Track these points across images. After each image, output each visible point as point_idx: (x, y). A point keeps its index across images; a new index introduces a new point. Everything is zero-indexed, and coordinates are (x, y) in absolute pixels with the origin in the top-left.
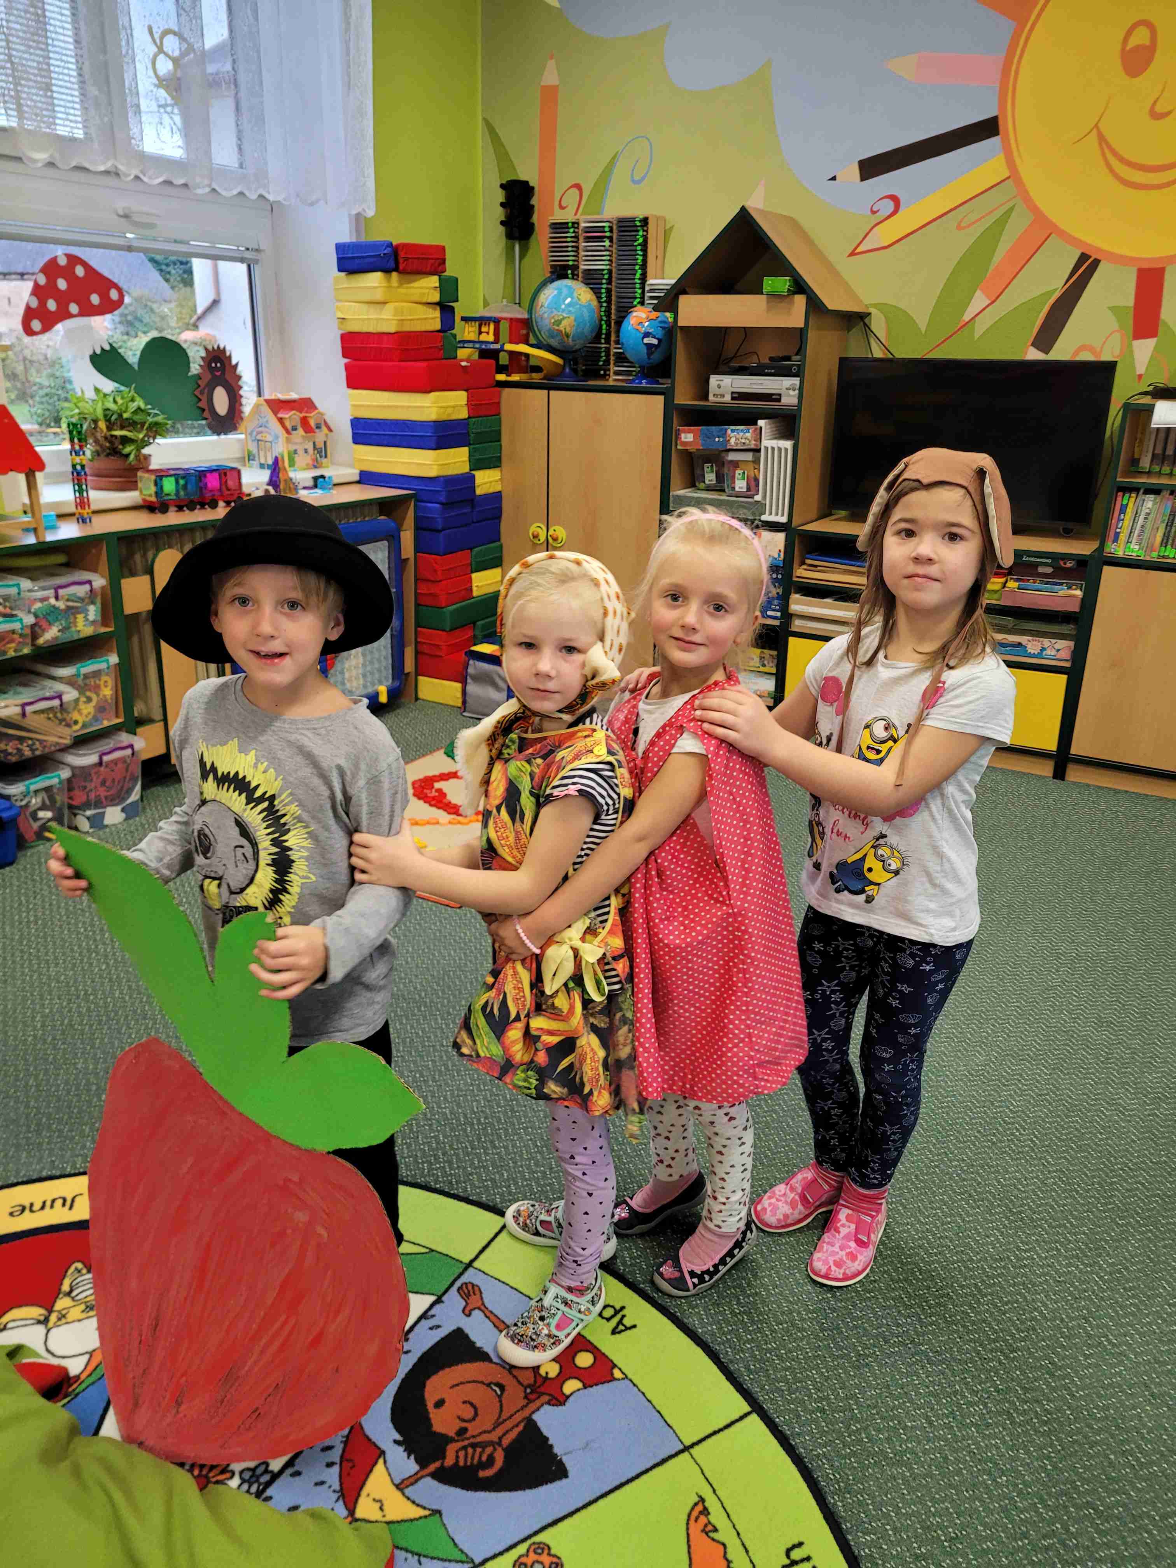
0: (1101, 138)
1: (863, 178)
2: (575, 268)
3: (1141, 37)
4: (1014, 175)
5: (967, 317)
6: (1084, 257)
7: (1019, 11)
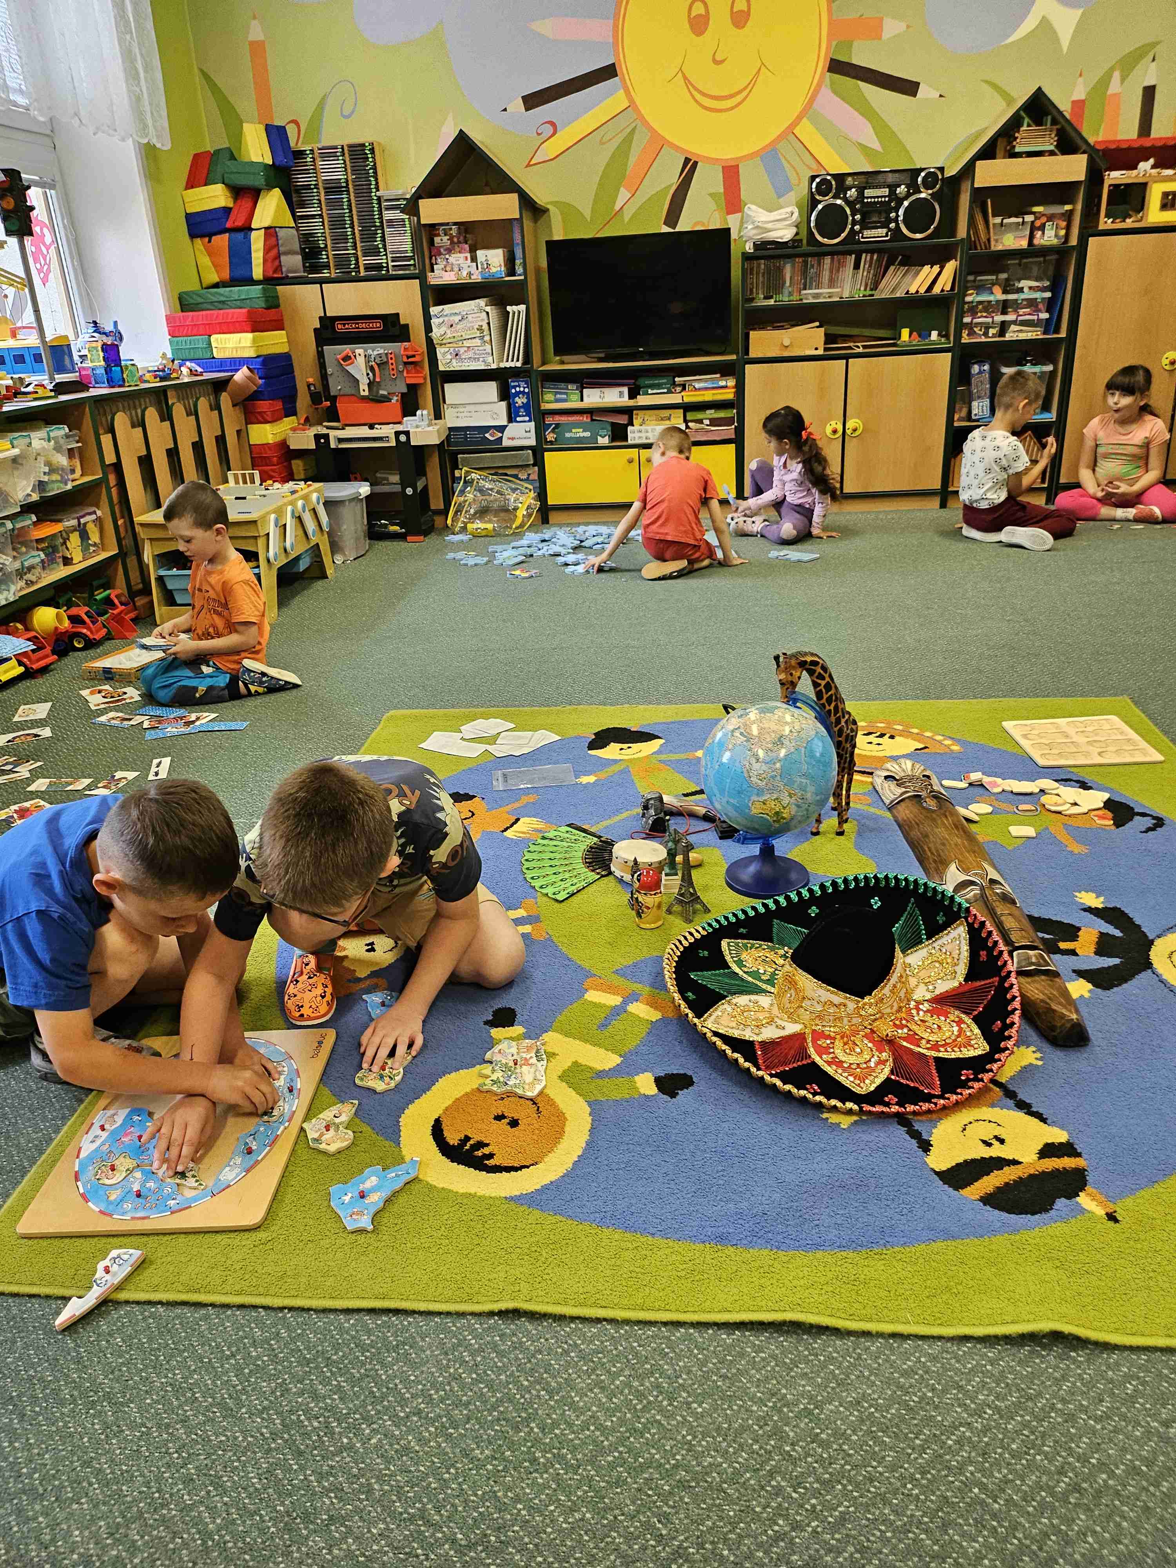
0: (685, 79)
1: (527, 109)
3: (699, 9)
4: (633, 106)
5: (617, 207)
6: (687, 160)
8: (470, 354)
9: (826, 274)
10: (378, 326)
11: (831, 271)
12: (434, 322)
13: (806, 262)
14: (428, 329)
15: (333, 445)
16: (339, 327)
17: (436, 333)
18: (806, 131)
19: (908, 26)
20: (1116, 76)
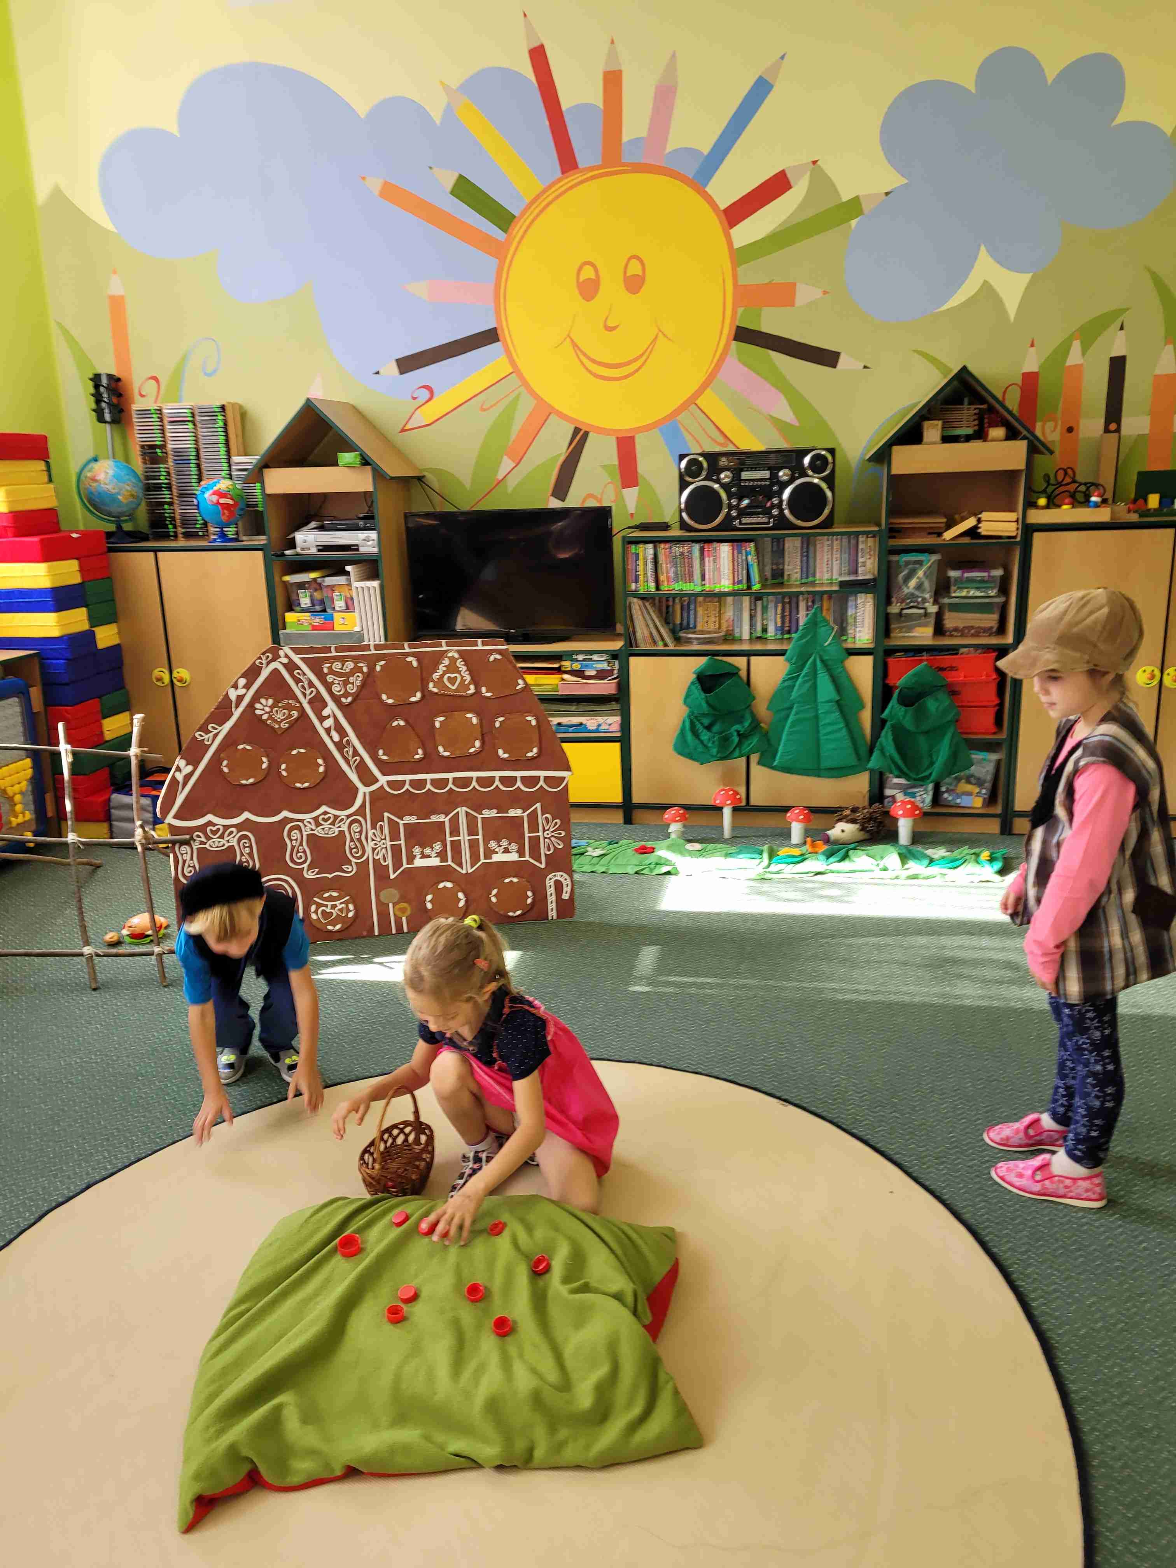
1: (402, 372)
2: (163, 447)
5: (500, 476)
6: (577, 431)
7: (499, 252)
18: (708, 401)
19: (825, 293)
20: (1076, 346)
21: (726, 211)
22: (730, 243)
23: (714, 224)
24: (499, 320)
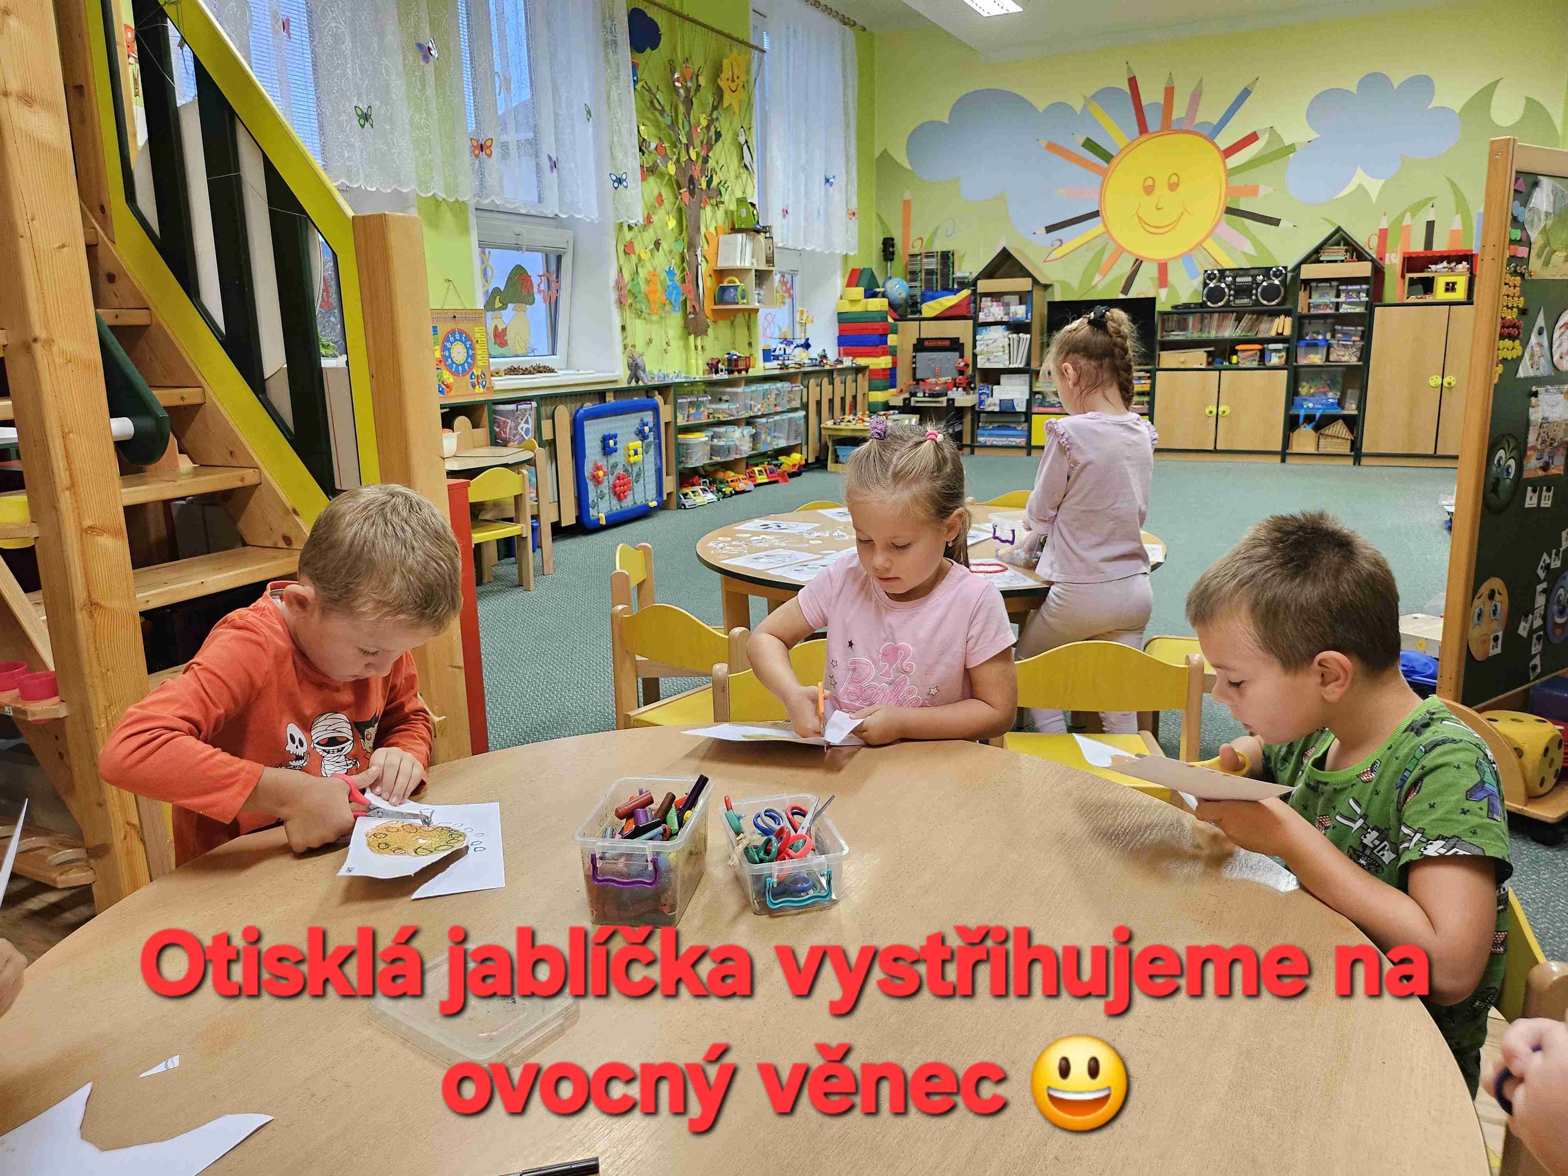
0: (1139, 217)
1: (1047, 232)
3: (1149, 182)
4: (1107, 231)
5: (1094, 284)
6: (1137, 260)
7: (1104, 173)
8: (996, 359)
9: (1215, 324)
10: (947, 343)
11: (1218, 321)
12: (978, 343)
13: (1203, 316)
14: (974, 347)
15: (912, 404)
16: (926, 343)
17: (978, 349)
18: (1210, 245)
19: (1275, 190)
20: (1408, 214)
21: (1224, 151)
22: (1225, 166)
23: (1218, 157)
24: (1100, 206)
